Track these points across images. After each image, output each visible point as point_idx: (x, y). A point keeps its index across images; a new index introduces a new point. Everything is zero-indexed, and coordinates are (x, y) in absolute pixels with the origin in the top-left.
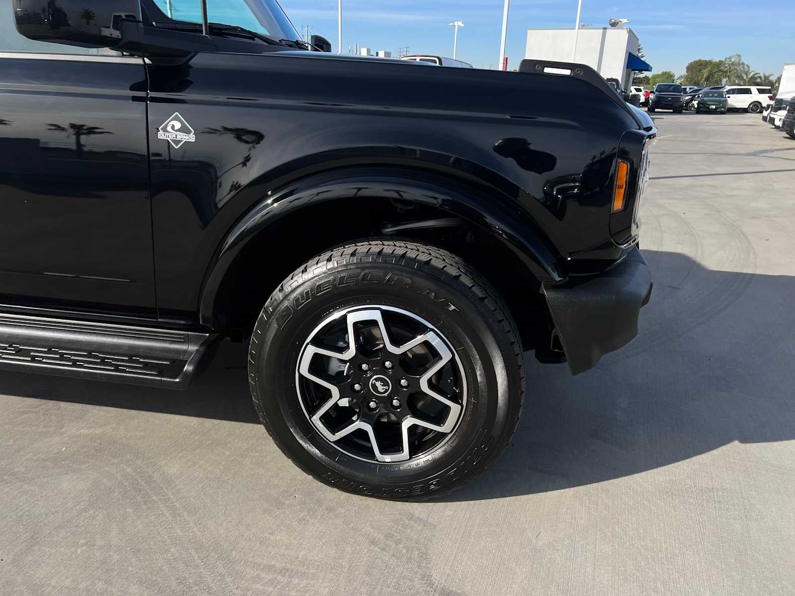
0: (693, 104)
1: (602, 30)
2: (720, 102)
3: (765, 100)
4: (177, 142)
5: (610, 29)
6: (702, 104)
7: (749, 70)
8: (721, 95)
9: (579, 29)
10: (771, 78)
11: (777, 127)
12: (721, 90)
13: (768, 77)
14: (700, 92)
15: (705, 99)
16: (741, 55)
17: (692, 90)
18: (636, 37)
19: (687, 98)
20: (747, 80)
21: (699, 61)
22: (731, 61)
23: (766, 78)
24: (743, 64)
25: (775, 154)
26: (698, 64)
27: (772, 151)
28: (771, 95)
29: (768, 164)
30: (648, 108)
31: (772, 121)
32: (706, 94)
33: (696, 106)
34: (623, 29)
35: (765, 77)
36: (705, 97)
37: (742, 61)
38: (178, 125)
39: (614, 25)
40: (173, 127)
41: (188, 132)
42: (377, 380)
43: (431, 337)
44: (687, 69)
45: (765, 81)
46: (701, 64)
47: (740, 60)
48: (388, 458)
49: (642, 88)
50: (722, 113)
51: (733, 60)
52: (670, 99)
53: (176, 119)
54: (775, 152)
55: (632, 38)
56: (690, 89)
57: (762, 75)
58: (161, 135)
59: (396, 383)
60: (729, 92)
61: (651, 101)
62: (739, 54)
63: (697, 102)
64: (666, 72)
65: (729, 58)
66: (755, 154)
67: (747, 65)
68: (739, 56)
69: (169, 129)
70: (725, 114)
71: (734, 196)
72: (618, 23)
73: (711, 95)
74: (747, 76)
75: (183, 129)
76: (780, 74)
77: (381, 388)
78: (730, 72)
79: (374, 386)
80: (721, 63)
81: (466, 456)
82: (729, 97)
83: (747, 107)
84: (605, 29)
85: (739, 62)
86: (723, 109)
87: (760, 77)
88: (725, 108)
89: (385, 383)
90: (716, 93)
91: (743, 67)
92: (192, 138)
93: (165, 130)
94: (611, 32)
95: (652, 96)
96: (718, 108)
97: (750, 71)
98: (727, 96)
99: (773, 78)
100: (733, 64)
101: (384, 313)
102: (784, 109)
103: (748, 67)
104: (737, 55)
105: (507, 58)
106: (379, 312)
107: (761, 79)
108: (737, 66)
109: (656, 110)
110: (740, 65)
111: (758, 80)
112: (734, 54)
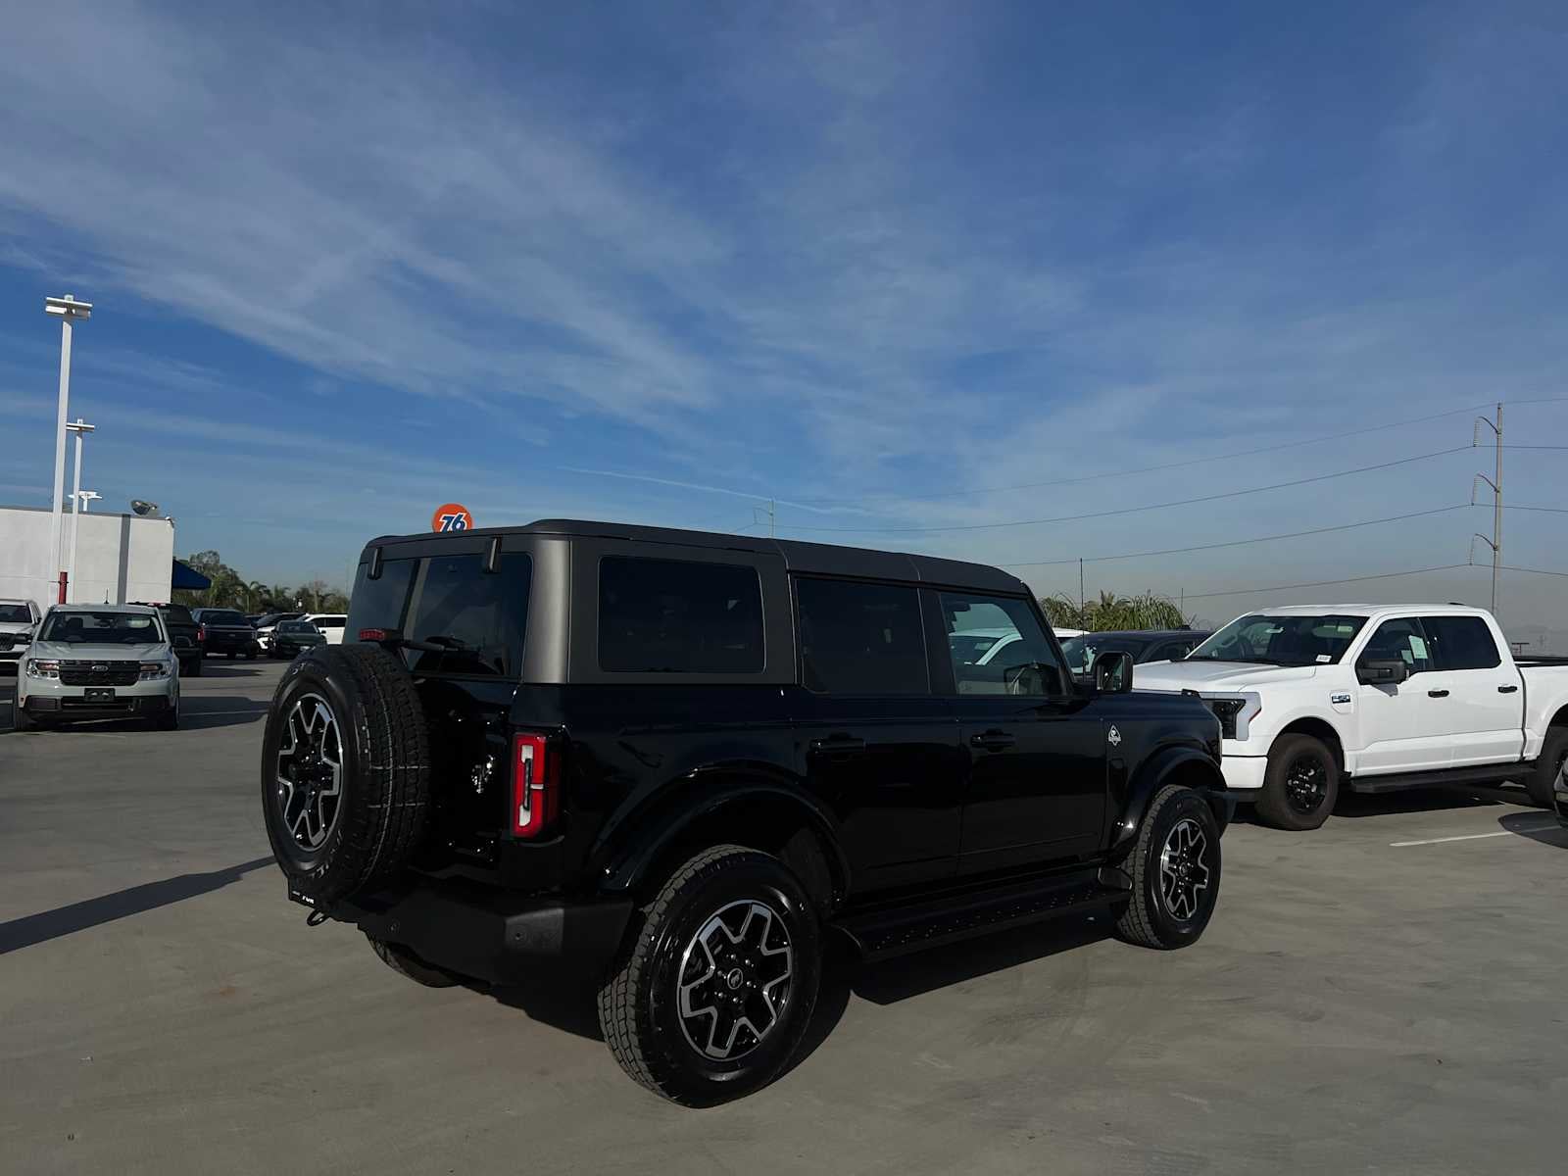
1: (121, 518)
5: (135, 517)
10: (288, 594)
16: (219, 553)
22: (201, 562)
23: (280, 593)
24: (224, 567)
34: (163, 519)
35: (276, 591)
37: (222, 562)
39: (142, 511)
45: (277, 596)
47: (217, 561)
51: (205, 560)
57: (271, 587)
62: (214, 550)
67: (231, 570)
68: (215, 554)
72: (149, 509)
84: (126, 517)
85: (216, 565)
87: (268, 592)
91: (226, 573)
94: (137, 524)
100: (205, 566)
104: (210, 552)
107: (270, 595)
108: (213, 570)
109: (208, 654)
110: (218, 570)
111: (266, 596)
112: (204, 550)
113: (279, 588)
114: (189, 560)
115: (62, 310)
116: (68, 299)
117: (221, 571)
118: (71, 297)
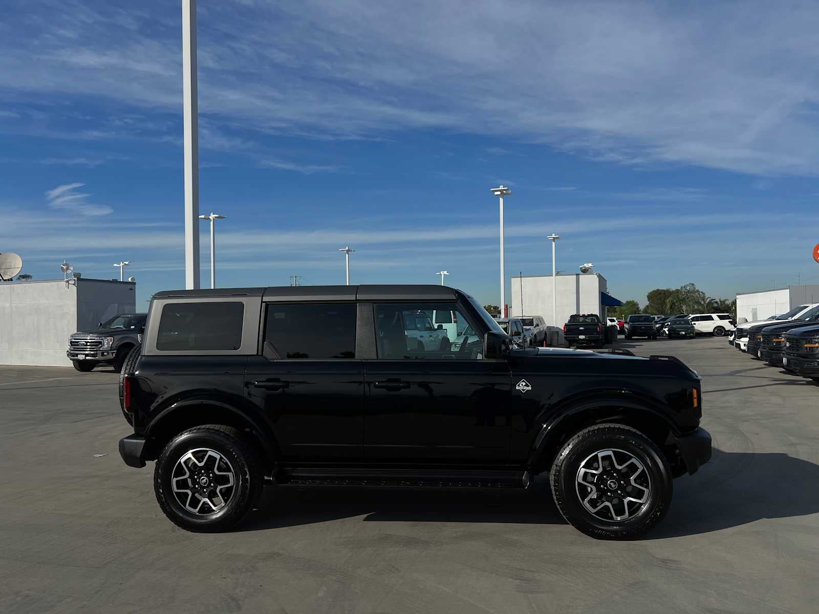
0: (665, 331)
1: (575, 276)
2: (689, 329)
3: (726, 324)
4: (524, 390)
5: (582, 274)
6: (672, 331)
7: (704, 297)
8: (687, 322)
9: (556, 276)
10: (727, 302)
11: (744, 351)
12: (685, 318)
13: (724, 302)
14: (668, 320)
15: (674, 326)
16: (695, 284)
17: (659, 319)
18: (604, 279)
19: (657, 326)
20: (705, 305)
21: (658, 290)
22: (686, 289)
23: (723, 302)
24: (698, 291)
25: (749, 373)
26: (658, 293)
27: (745, 371)
28: (731, 320)
29: (745, 382)
30: (625, 336)
31: (738, 346)
32: (674, 322)
33: (667, 332)
34: (593, 274)
35: (721, 301)
36: (673, 325)
37: (697, 289)
38: (524, 384)
39: (585, 271)
40: (522, 385)
41: (529, 386)
42: (611, 482)
43: (633, 460)
44: (648, 297)
45: (721, 305)
46: (660, 293)
47: (695, 288)
48: (619, 519)
49: (615, 318)
50: (691, 338)
51: (688, 288)
52: (643, 328)
53: (523, 381)
54: (748, 372)
55: (602, 282)
56: (658, 317)
57: (718, 300)
58: (517, 388)
59: (619, 483)
60: (693, 319)
61: (626, 330)
63: (667, 329)
64: (630, 301)
65: (684, 287)
66: (733, 374)
67: (702, 292)
68: (693, 284)
69: (520, 385)
70: (695, 338)
71: (726, 407)
72: (588, 270)
73: (678, 323)
74: (704, 302)
75: (527, 385)
76: (734, 299)
77: (613, 486)
78: (688, 299)
79: (610, 485)
80: (677, 291)
81: (654, 513)
82: (695, 324)
83: (712, 331)
84: (578, 275)
85: (694, 290)
86: (692, 335)
87: (716, 302)
88: (693, 333)
89: (615, 484)
90: (682, 320)
91: (699, 294)
92: (530, 388)
93: (519, 386)
94: (583, 278)
95: (626, 326)
96: (688, 334)
97: (706, 298)
98: (693, 323)
99: (729, 302)
100: (689, 291)
101: (614, 452)
102: (746, 336)
103: (703, 293)
104: (690, 284)
105: (507, 305)
106: (611, 451)
107: (718, 304)
108: (693, 293)
109: (633, 338)
110: (696, 292)
111: (715, 305)
112: (688, 283)
113: (722, 300)
114: (680, 289)
115: (499, 193)
116: (501, 188)
117: (697, 293)
118: (502, 186)
